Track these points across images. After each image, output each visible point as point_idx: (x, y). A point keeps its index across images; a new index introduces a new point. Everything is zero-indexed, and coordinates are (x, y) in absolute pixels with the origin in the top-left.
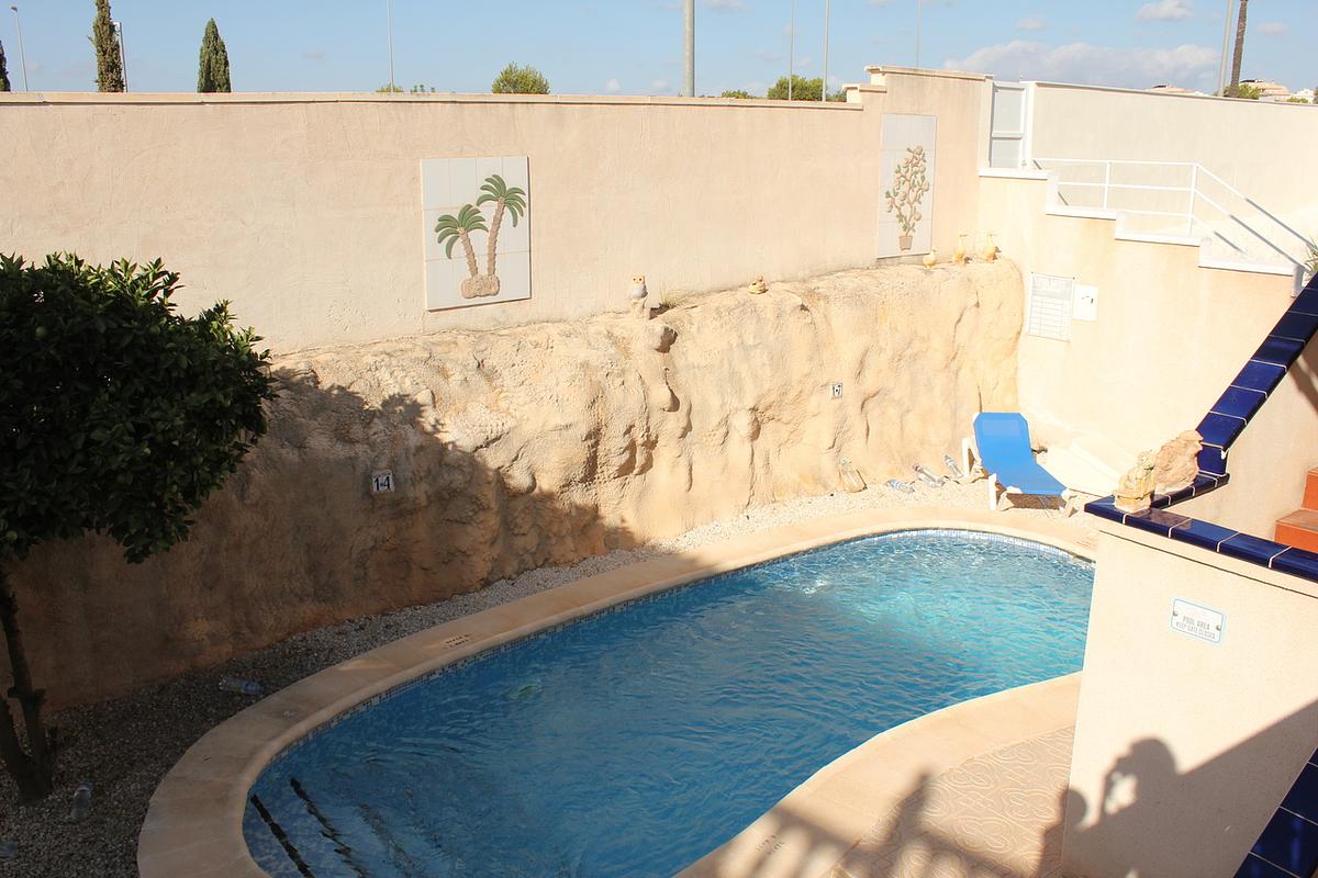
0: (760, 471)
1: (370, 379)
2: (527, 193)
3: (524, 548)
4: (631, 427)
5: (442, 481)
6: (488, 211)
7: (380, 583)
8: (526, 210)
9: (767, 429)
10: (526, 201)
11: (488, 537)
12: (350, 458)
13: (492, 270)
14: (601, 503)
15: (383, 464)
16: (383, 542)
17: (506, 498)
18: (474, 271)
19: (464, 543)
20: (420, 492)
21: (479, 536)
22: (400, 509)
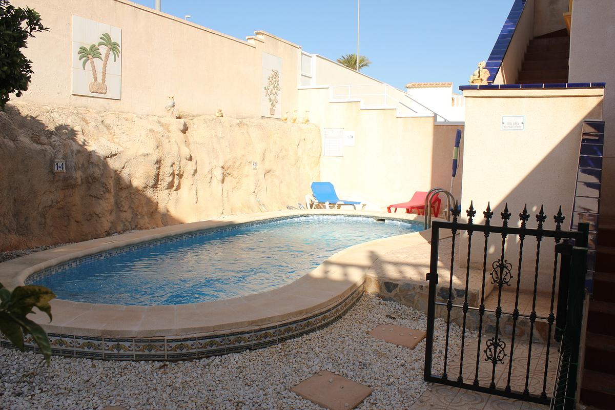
0: (225, 199)
1: (49, 117)
2: (120, 46)
3: (125, 219)
4: (173, 164)
5: (89, 172)
6: (103, 50)
7: (52, 228)
8: (120, 55)
9: (228, 179)
10: (121, 51)
11: (109, 208)
12: (43, 150)
13: (104, 80)
14: (159, 202)
15: (60, 156)
16: (57, 203)
17: (117, 189)
18: (96, 79)
19: (98, 210)
20: (79, 175)
21: (105, 205)
22: (68, 184)
